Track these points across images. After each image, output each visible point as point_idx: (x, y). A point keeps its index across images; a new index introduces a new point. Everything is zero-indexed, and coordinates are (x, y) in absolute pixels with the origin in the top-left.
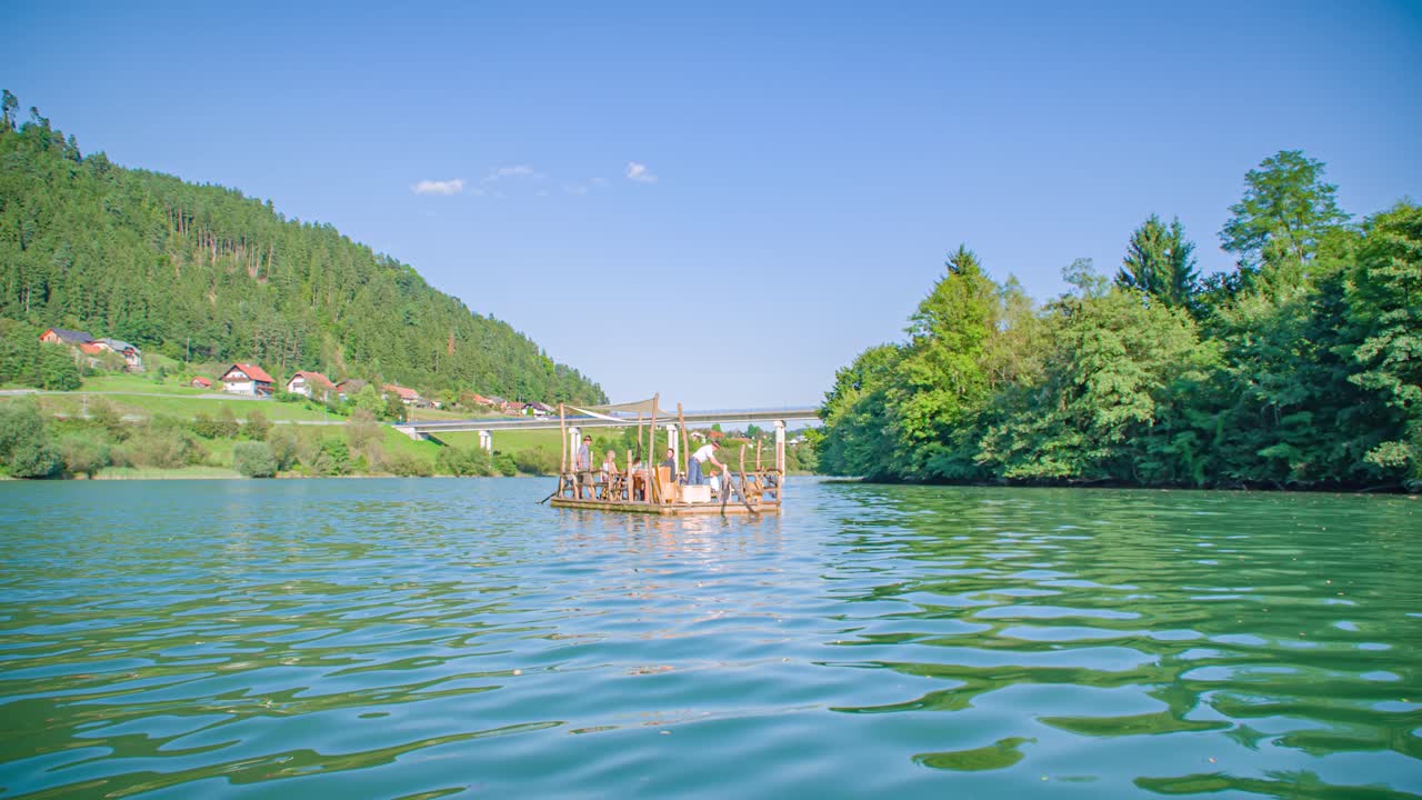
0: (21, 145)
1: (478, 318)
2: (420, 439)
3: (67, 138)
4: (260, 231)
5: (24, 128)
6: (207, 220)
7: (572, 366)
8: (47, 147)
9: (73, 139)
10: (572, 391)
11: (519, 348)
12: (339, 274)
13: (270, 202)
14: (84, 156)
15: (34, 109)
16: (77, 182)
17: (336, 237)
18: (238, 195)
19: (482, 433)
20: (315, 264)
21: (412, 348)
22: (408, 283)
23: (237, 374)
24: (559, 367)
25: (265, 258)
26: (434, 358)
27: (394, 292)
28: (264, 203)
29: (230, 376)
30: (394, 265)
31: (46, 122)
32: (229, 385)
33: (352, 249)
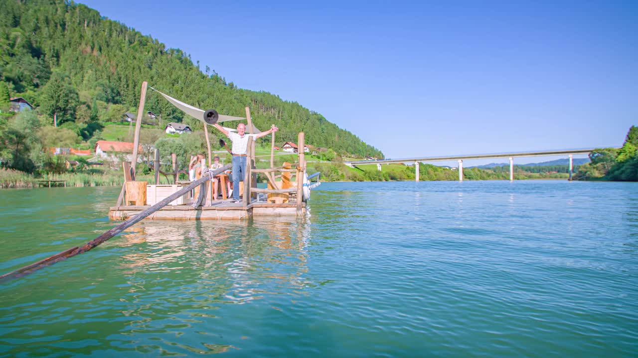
0: (211, 80)
1: (342, 130)
2: (353, 167)
3: (222, 78)
4: (277, 104)
5: (212, 76)
6: (262, 101)
7: (372, 145)
8: (218, 81)
9: (224, 78)
10: (371, 153)
11: (356, 140)
12: (300, 117)
13: (278, 96)
14: (227, 83)
15: (214, 71)
16: (226, 91)
17: (298, 106)
18: (269, 94)
19: (378, 165)
20: (293, 113)
21: (326, 140)
22: (321, 119)
23: (287, 145)
24: (368, 146)
25: (279, 112)
26: (333, 142)
27: (317, 122)
28: (276, 96)
29: (285, 146)
30: (316, 114)
31: (217, 74)
32: (285, 149)
33: (304, 109)
